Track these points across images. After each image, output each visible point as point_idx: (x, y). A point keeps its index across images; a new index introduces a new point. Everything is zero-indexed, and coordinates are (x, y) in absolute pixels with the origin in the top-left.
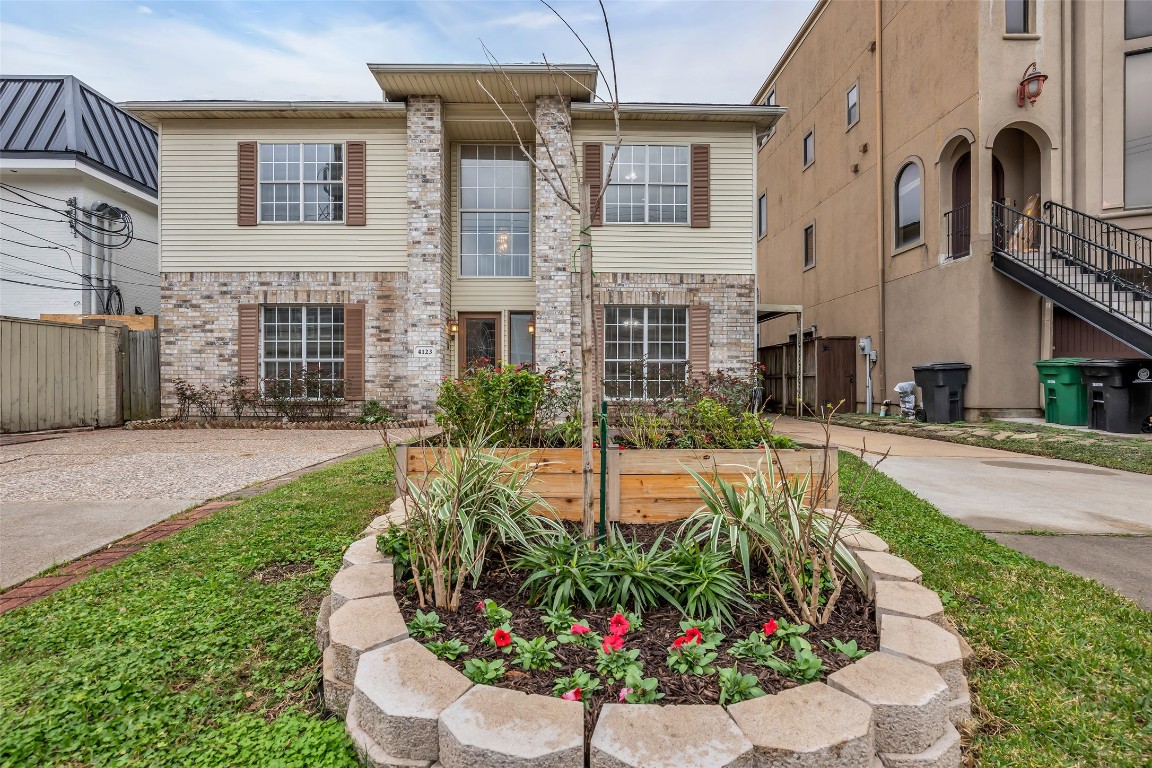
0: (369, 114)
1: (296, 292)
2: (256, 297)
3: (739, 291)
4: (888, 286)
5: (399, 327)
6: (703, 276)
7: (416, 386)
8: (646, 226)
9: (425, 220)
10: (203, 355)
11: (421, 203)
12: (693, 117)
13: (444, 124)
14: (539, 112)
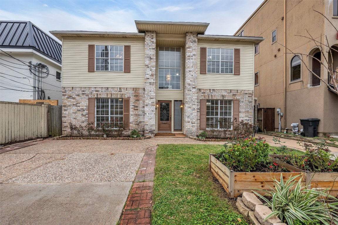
0: (132, 37)
1: (107, 94)
2: (94, 95)
3: (248, 95)
4: (287, 93)
5: (141, 105)
6: (237, 90)
7: (147, 125)
8: (220, 74)
9: (150, 71)
10: (76, 114)
11: (149, 66)
12: (235, 40)
13: (157, 40)
14: (187, 37)
